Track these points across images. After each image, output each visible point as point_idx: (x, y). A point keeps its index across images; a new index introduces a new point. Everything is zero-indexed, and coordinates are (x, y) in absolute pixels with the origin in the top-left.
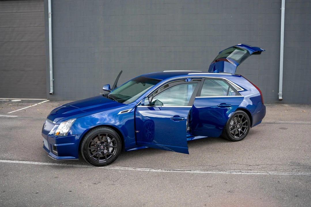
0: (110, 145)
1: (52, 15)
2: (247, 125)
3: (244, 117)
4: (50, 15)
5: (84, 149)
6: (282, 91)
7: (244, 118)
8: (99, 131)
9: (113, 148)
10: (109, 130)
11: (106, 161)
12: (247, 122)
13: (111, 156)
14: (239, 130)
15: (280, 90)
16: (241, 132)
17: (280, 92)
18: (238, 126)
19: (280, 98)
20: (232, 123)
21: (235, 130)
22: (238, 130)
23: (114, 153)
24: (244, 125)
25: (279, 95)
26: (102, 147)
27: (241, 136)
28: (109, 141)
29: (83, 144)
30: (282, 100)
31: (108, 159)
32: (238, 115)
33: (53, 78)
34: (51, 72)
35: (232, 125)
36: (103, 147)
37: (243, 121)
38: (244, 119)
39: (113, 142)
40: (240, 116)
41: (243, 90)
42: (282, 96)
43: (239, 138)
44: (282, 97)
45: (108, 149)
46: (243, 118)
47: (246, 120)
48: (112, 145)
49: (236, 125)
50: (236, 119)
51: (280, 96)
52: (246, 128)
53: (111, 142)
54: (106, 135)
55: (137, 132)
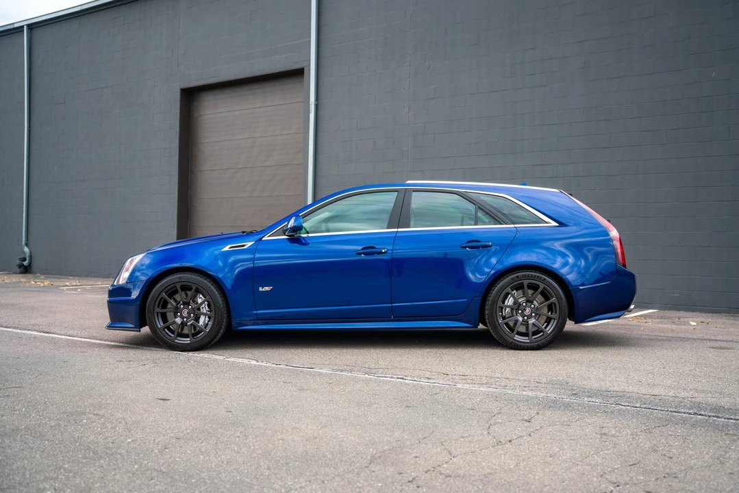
1: (317, 106)
2: (555, 312)
4: (313, 107)
5: (148, 310)
7: (546, 293)
8: (179, 278)
12: (554, 304)
13: (203, 333)
14: (532, 321)
18: (527, 311)
21: (516, 321)
22: (527, 323)
23: (208, 328)
26: (185, 313)
32: (526, 282)
35: (508, 307)
36: (188, 313)
38: (549, 295)
41: (555, 224)
43: (529, 341)
47: (552, 298)
49: (521, 308)
52: (554, 320)
54: (192, 289)
55: (263, 290)
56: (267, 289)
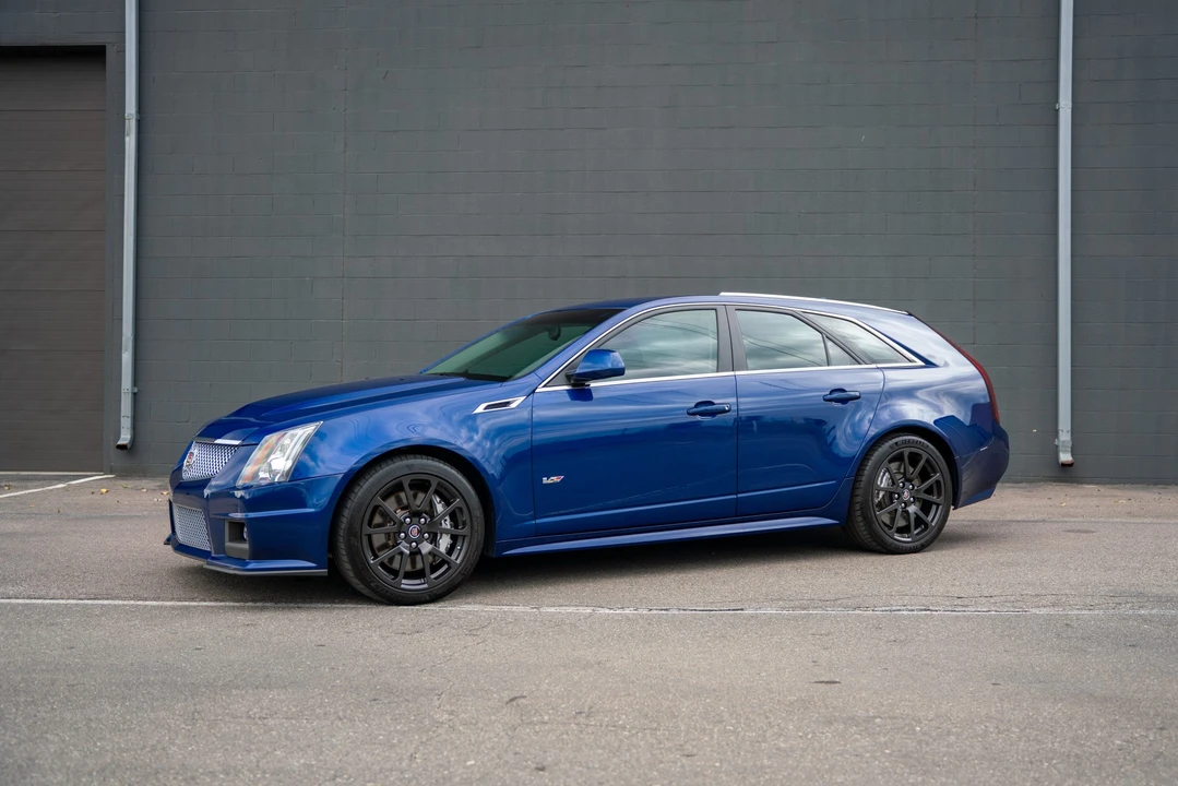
0: (444, 525)
1: (139, 123)
2: (939, 495)
3: (927, 461)
4: (131, 126)
5: (351, 532)
6: (1069, 429)
7: (927, 466)
8: (408, 466)
9: (452, 538)
10: (442, 465)
11: (426, 586)
12: (938, 482)
13: (446, 566)
14: (912, 509)
15: (1061, 427)
16: (919, 521)
17: (1065, 436)
18: (906, 495)
19: (1065, 457)
20: (883, 481)
21: (896, 510)
22: (907, 512)
23: (457, 558)
24: (929, 491)
25: (1060, 445)
26: (414, 531)
27: (918, 534)
28: (440, 508)
29: (346, 513)
30: (1071, 465)
31: (436, 578)
32: (907, 451)
33: (135, 382)
34: (127, 357)
35: (883, 489)
36: (419, 532)
37: (924, 476)
38: (929, 469)
39: (453, 516)
40: (914, 459)
41: (921, 363)
42: (1072, 448)
43: (909, 540)
44: (1072, 455)
45: (434, 540)
46: (924, 467)
47: (935, 473)
48: (449, 527)
49: (899, 490)
50: (899, 469)
51: (1065, 451)
52: (938, 505)
53: (444, 515)
54: (430, 485)
55: (549, 481)
56: (555, 479)
